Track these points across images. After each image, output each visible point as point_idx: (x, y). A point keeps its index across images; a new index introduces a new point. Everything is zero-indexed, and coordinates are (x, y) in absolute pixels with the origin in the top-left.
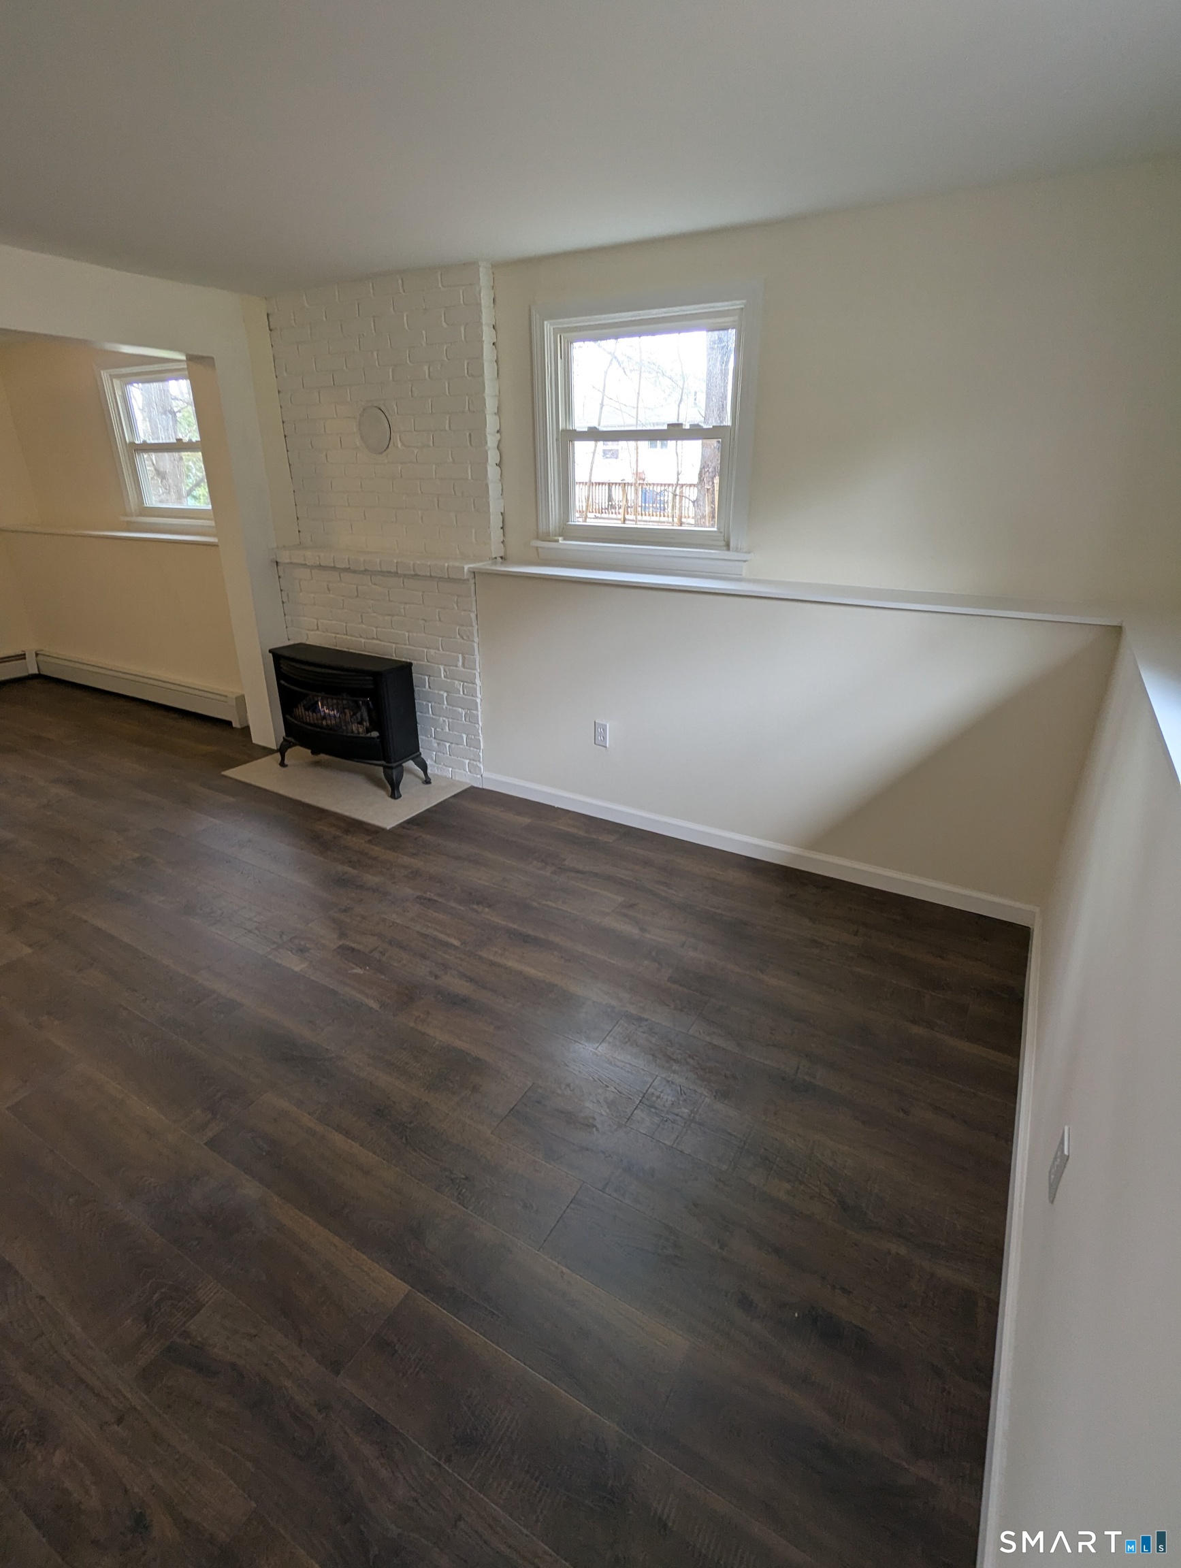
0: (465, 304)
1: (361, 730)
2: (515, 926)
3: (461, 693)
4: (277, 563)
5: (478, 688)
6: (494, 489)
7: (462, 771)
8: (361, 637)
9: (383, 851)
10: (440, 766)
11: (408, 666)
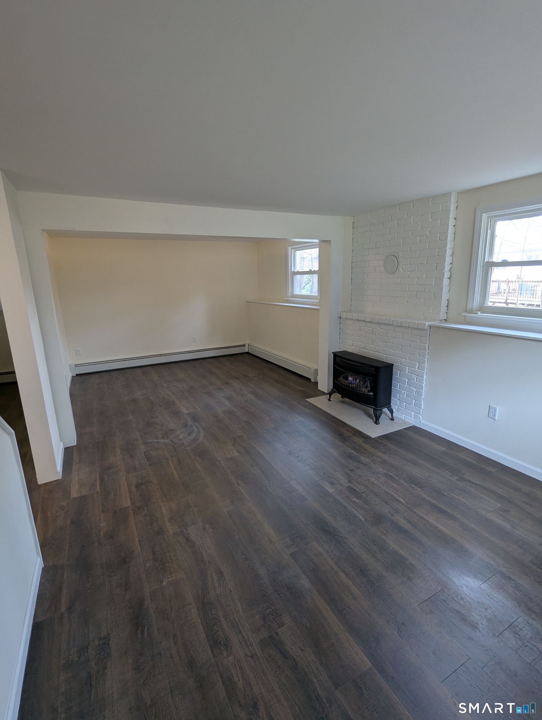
0: (442, 211)
1: (366, 391)
2: (434, 502)
3: (415, 381)
4: (340, 317)
5: (424, 379)
6: (445, 289)
7: (410, 418)
8: (371, 351)
9: (370, 447)
10: (399, 413)
11: (392, 365)
